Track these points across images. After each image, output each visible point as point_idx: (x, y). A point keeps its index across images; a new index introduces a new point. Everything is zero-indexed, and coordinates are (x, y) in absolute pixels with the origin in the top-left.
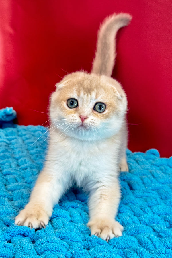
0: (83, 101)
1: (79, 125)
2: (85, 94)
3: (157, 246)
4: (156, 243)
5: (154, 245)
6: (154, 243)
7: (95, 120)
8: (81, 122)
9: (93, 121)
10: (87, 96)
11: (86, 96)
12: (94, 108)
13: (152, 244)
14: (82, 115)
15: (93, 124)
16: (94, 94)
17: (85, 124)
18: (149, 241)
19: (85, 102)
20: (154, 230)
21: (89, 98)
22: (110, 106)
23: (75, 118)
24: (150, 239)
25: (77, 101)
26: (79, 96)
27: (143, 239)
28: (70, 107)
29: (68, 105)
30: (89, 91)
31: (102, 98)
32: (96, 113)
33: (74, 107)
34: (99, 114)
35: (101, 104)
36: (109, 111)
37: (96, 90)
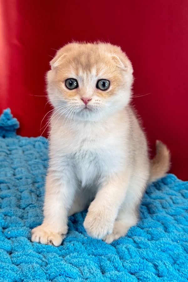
0: (83, 81)
1: (82, 108)
2: (84, 72)
3: (133, 256)
4: (132, 253)
5: (130, 255)
6: (131, 252)
7: (100, 101)
8: (84, 104)
9: (98, 102)
10: (87, 74)
11: (85, 75)
12: (97, 87)
13: (128, 254)
14: (84, 98)
15: (98, 105)
16: (94, 71)
17: (89, 106)
18: (126, 250)
19: (85, 81)
20: (135, 242)
21: (90, 76)
22: (114, 81)
23: (76, 101)
24: (128, 249)
25: (76, 80)
26: (77, 75)
27: (121, 248)
28: (69, 88)
29: (68, 86)
30: (88, 67)
31: (104, 74)
32: (100, 91)
33: (73, 87)
34: (104, 93)
35: (104, 81)
36: (114, 88)
37: (95, 66)
